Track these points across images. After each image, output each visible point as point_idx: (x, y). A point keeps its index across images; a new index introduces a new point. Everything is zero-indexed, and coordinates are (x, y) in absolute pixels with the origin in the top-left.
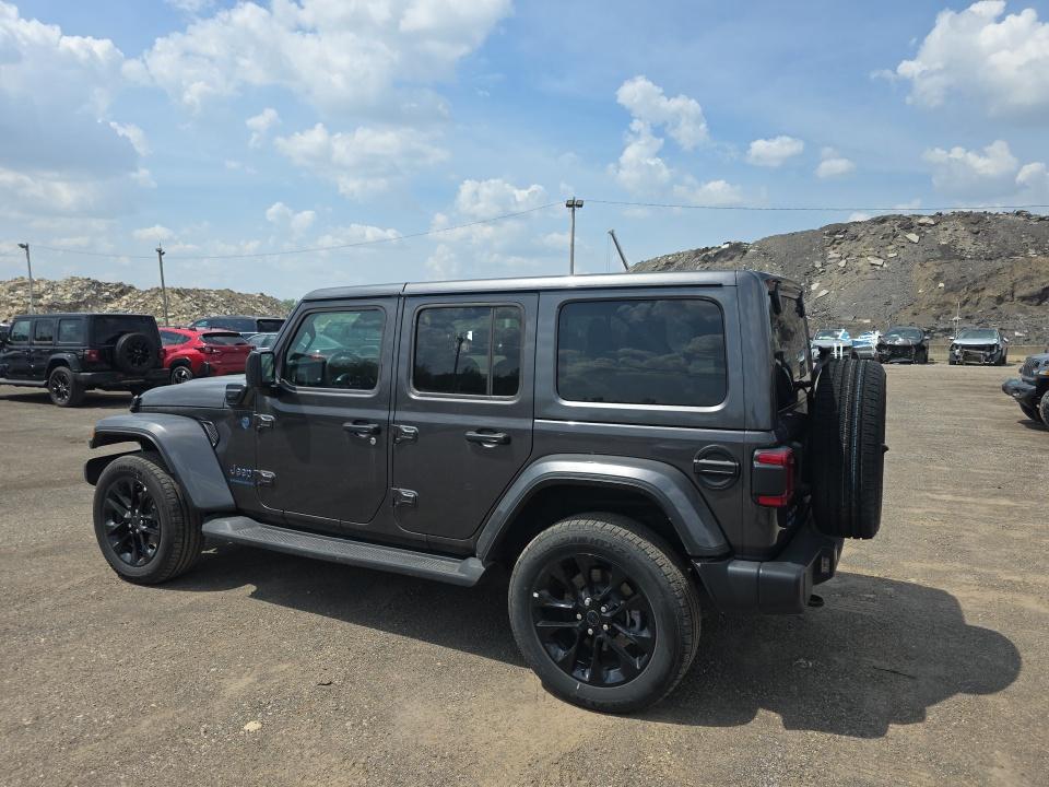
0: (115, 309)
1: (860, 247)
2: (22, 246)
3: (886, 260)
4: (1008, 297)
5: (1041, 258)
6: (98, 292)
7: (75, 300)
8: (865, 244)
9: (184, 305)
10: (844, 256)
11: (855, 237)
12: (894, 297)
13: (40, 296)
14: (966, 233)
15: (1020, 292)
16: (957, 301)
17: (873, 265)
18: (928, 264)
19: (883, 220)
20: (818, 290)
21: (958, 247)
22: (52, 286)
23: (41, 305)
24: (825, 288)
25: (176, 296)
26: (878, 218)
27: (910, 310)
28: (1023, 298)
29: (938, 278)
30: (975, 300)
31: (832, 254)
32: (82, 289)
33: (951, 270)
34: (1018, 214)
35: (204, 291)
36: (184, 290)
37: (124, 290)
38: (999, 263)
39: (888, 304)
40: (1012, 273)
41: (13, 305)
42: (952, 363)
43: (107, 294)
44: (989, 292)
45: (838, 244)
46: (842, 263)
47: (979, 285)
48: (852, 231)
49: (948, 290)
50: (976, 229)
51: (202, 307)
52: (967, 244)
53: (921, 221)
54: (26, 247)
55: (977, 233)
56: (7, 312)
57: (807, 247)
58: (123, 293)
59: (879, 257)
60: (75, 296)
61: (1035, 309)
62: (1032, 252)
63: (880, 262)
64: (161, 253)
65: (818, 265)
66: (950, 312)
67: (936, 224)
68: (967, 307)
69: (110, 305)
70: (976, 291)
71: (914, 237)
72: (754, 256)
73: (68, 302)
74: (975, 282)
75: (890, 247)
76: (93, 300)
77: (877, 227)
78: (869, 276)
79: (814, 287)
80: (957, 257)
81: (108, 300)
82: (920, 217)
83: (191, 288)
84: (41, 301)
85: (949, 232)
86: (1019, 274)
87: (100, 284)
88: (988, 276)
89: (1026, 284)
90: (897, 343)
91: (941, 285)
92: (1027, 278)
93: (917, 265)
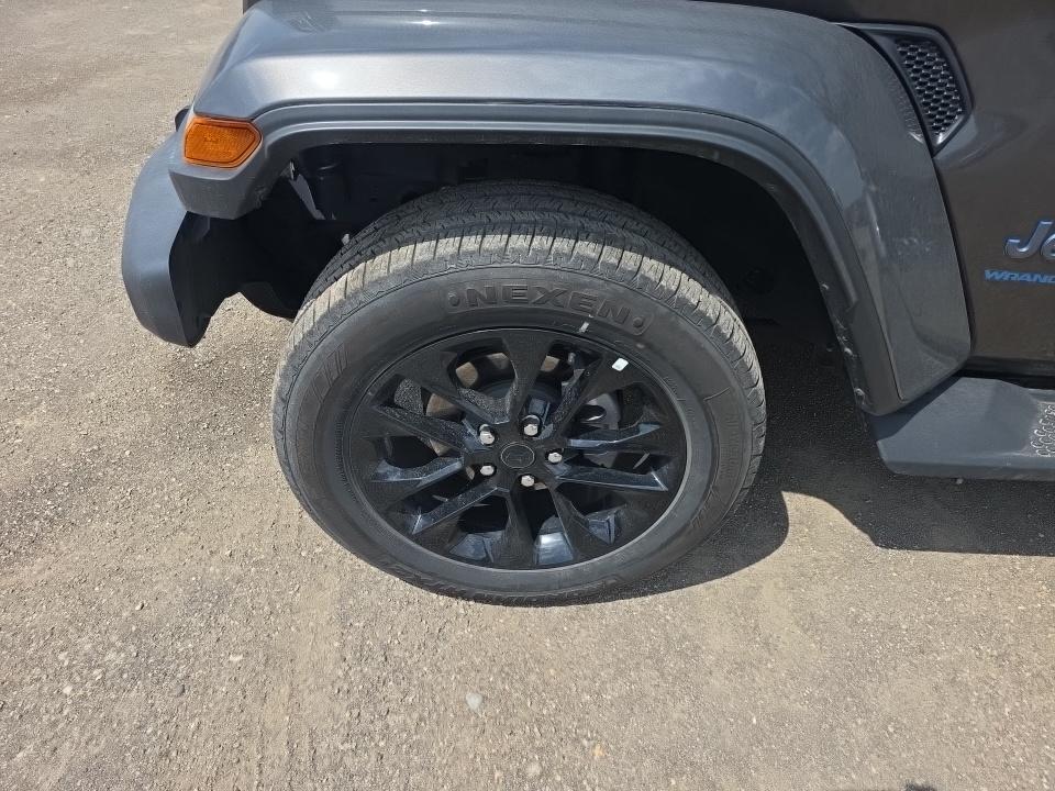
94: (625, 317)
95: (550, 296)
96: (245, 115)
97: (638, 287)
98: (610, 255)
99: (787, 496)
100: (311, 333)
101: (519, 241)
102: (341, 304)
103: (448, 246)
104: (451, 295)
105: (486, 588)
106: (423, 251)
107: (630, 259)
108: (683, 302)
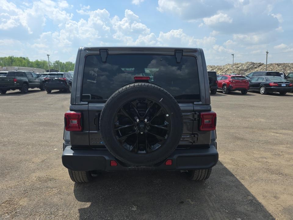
0: (257, 70)
2: (232, 55)
6: (254, 66)
7: (247, 68)
9: (279, 68)
13: (239, 67)
22: (242, 65)
23: (238, 70)
25: (277, 66)
32: (249, 65)
35: (287, 64)
36: (280, 64)
37: (261, 65)
41: (232, 70)
43: (256, 66)
51: (285, 69)
54: (233, 55)
56: (230, 72)
58: (260, 65)
60: (247, 67)
64: (267, 53)
69: (256, 69)
73: (245, 69)
76: (252, 68)
81: (256, 68)
83: (282, 63)
84: (238, 69)
87: (254, 63)
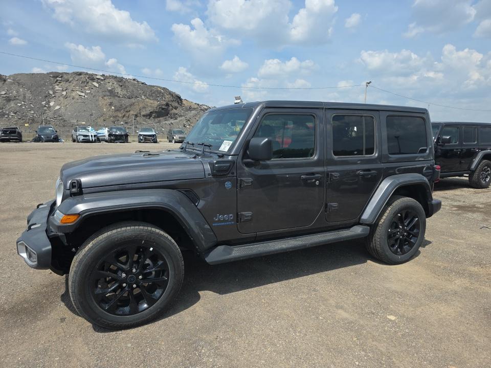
1: (71, 86)
3: (86, 94)
4: (139, 115)
5: (147, 100)
8: (74, 85)
10: (64, 90)
11: (67, 81)
12: (94, 112)
14: (117, 86)
15: (143, 113)
16: (120, 115)
17: (80, 95)
18: (105, 98)
19: (80, 74)
20: (54, 106)
21: (116, 91)
24: (58, 105)
26: (78, 72)
27: (102, 118)
28: (144, 116)
29: (111, 104)
30: (127, 115)
31: (57, 88)
33: (115, 101)
34: (134, 80)
38: (133, 100)
39: (91, 115)
40: (138, 105)
42: (140, 142)
44: (132, 112)
45: (60, 83)
46: (64, 93)
47: (128, 109)
48: (65, 77)
49: (117, 110)
50: (121, 84)
52: (118, 90)
53: (98, 77)
55: (122, 86)
57: (43, 82)
59: (82, 92)
61: (149, 120)
62: (143, 97)
63: (83, 94)
65: (51, 92)
66: (118, 120)
67: (104, 79)
68: (125, 118)
70: (127, 112)
71: (95, 84)
72: (12, 84)
74: (126, 108)
75: (87, 88)
77: (78, 77)
78: (80, 101)
79: (52, 104)
80: (116, 96)
82: (96, 75)
85: (111, 84)
86: (141, 105)
88: (131, 105)
89: (144, 110)
90: (117, 134)
91: (113, 108)
92: (144, 108)
93: (100, 98)
94: (150, 238)
95: (136, 236)
96: (79, 212)
97: (152, 233)
98: (146, 228)
99: (199, 292)
100: (85, 254)
101: (129, 228)
102: (92, 247)
103: (114, 231)
104: (116, 239)
105: (126, 322)
106: (109, 233)
107: (149, 228)
108: (161, 234)
